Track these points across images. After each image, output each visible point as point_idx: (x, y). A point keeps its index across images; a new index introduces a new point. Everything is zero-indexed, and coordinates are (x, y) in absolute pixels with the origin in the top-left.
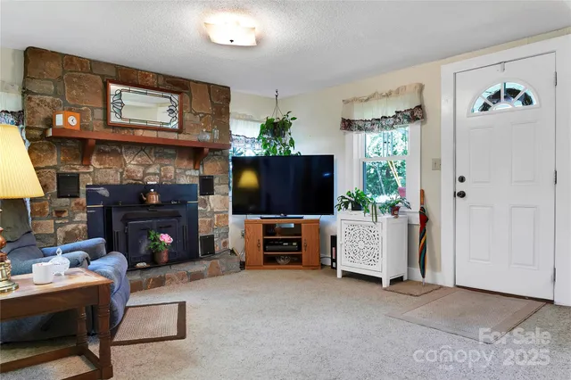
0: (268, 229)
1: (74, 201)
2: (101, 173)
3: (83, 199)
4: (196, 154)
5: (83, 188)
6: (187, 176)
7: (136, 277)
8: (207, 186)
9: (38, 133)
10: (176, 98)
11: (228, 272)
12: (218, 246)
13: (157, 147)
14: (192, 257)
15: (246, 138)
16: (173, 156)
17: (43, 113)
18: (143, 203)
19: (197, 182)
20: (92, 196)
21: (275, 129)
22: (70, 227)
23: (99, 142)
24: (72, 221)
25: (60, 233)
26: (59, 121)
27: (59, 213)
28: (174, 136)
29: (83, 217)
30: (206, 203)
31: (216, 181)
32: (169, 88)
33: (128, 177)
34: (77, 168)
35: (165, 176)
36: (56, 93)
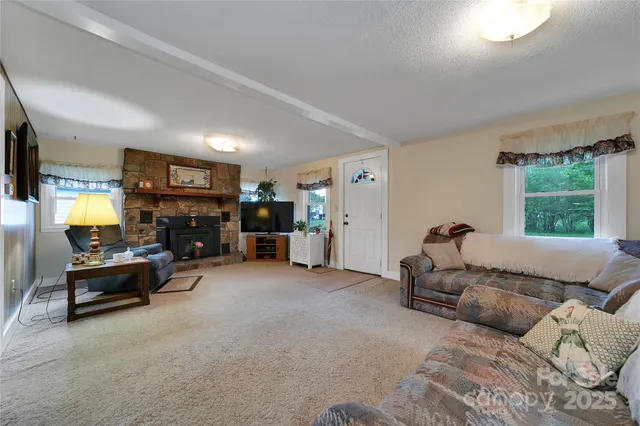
0: (260, 240)
1: (149, 225)
2: (163, 210)
3: (154, 224)
4: (220, 200)
5: (154, 219)
6: (215, 211)
7: (182, 264)
8: (226, 217)
9: (130, 191)
10: (208, 172)
11: (236, 262)
12: (232, 249)
13: (198, 198)
14: (217, 254)
15: (249, 192)
16: (205, 202)
17: (133, 180)
18: (188, 226)
19: (220, 215)
20: (159, 222)
21: (265, 187)
22: (146, 238)
23: (162, 195)
24: (148, 235)
25: (141, 241)
26: (141, 185)
27: (141, 231)
28: (206, 192)
29: (154, 233)
30: (225, 226)
31: (231, 214)
32: (205, 166)
33: (180, 213)
34: (152, 208)
35: (201, 212)
36: (140, 171)
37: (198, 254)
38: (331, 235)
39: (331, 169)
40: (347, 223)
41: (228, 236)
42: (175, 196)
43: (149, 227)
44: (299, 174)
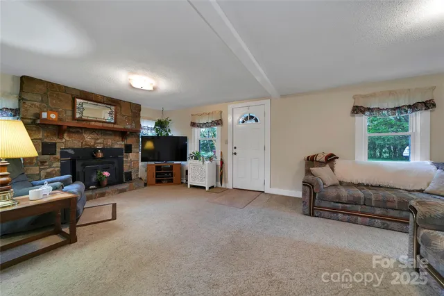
0: (158, 168)
1: (52, 157)
2: (69, 142)
3: (58, 155)
4: (123, 134)
5: (58, 150)
6: (119, 144)
7: (89, 193)
8: (128, 149)
9: (30, 121)
10: (113, 108)
11: (138, 187)
12: (133, 177)
13: (103, 130)
14: (121, 182)
15: (148, 127)
16: (111, 135)
17: (33, 111)
18: (94, 157)
19: (123, 147)
20: (63, 154)
21: (161, 124)
22: (49, 170)
23: (69, 127)
24: (50, 167)
25: (43, 173)
26: (44, 115)
27: (43, 163)
28: (111, 126)
29: (57, 164)
30: (127, 157)
31: (133, 147)
32: (110, 103)
33: (86, 145)
34: (55, 140)
35: (106, 144)
36: (42, 101)
37: (105, 183)
38: (222, 163)
39: (221, 112)
40: (235, 154)
42: (81, 128)
43: (52, 158)
44: (192, 115)
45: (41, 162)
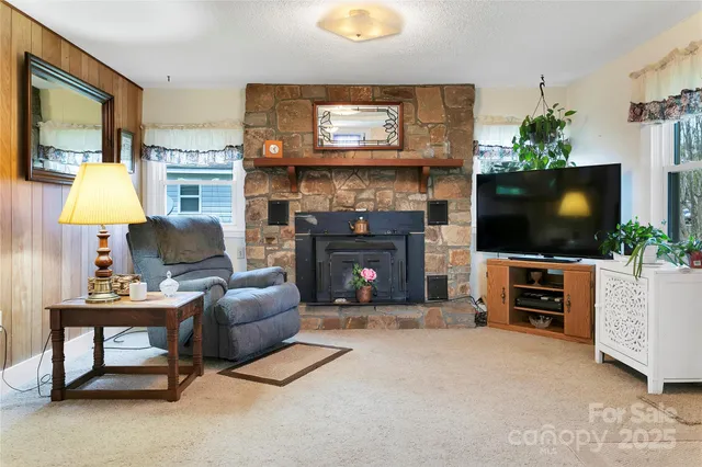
0: (520, 274)
1: (283, 229)
2: (309, 199)
3: (291, 226)
4: (418, 174)
5: (292, 216)
6: (413, 200)
8: (439, 212)
9: (253, 164)
13: (373, 169)
16: (392, 179)
18: (350, 233)
19: (424, 208)
20: (301, 224)
22: (279, 254)
24: (281, 249)
25: (270, 260)
27: (270, 239)
28: (393, 155)
29: (290, 244)
30: (435, 235)
31: (451, 207)
32: (387, 99)
33: (339, 204)
34: (286, 195)
35: (381, 202)
36: (269, 124)
41: (443, 261)
42: (330, 168)
43: (282, 232)
44: (635, 75)
45: (268, 239)
